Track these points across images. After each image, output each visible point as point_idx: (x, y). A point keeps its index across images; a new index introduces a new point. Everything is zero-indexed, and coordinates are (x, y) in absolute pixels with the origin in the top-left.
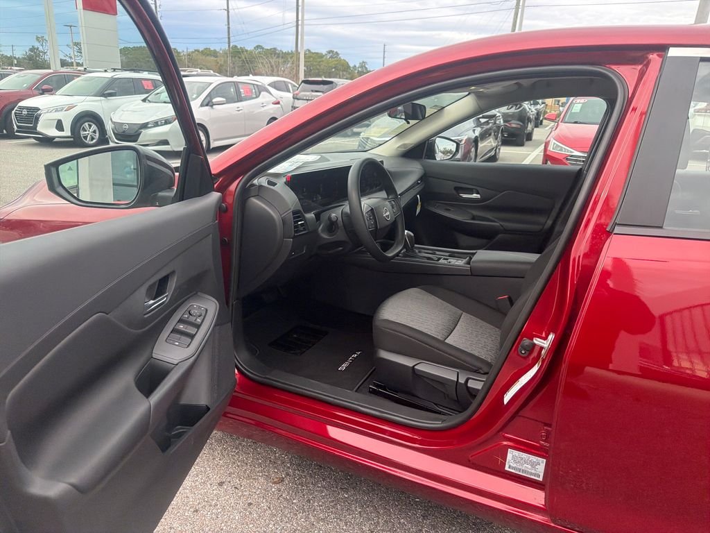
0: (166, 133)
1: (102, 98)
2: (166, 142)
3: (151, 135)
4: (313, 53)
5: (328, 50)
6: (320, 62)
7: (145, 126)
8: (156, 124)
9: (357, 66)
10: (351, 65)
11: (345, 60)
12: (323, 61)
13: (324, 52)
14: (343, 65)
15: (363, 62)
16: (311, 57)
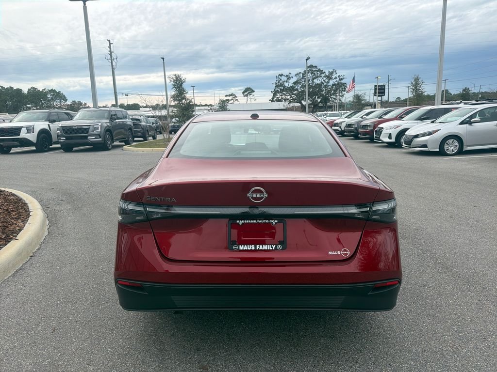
0: (427, 141)
1: (419, 121)
2: (425, 146)
3: (418, 141)
7: (417, 136)
8: (424, 135)
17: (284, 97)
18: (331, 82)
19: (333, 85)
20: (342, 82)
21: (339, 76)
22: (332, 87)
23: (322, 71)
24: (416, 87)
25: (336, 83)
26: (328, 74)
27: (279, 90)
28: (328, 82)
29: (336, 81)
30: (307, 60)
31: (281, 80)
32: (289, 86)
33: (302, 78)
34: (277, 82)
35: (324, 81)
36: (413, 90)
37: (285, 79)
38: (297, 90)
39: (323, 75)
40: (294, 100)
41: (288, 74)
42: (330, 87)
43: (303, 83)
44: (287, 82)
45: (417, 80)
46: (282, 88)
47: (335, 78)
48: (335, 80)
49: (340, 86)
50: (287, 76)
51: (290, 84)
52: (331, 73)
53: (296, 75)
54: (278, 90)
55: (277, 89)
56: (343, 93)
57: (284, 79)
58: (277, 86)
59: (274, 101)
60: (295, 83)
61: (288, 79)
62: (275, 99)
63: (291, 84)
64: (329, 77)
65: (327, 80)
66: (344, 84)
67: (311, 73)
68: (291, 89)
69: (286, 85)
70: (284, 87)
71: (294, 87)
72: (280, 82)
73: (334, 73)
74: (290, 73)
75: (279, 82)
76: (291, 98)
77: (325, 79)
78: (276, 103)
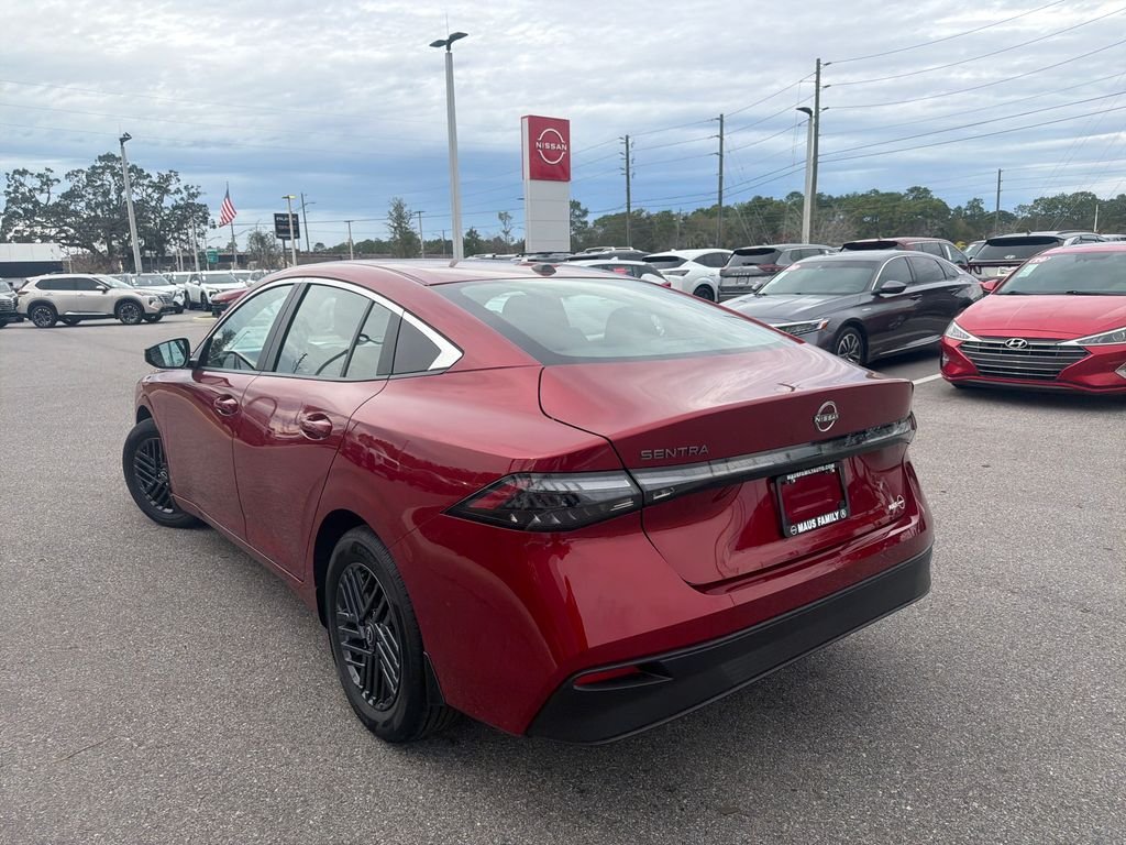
4: (883, 195)
5: (910, 187)
6: (894, 206)
9: (964, 207)
10: (952, 206)
11: (940, 201)
12: (898, 206)
13: (903, 191)
14: (935, 209)
15: (975, 200)
16: (879, 201)
17: (38, 230)
18: (168, 201)
19: (176, 207)
20: (196, 201)
21: (186, 188)
22: (172, 213)
23: (142, 171)
24: (399, 225)
25: (182, 203)
26: (156, 181)
27: (21, 212)
28: (160, 200)
29: (182, 199)
30: (122, 141)
31: (22, 184)
32: (51, 203)
33: (88, 185)
34: (11, 190)
35: (149, 196)
36: (395, 228)
37: (37, 183)
38: (76, 214)
39: (146, 182)
40: (71, 241)
41: (43, 171)
42: (167, 212)
43: (91, 197)
44: (42, 191)
45: (399, 207)
46: (30, 206)
47: (175, 192)
48: (178, 197)
49: (194, 212)
50: (39, 176)
51: (54, 195)
52: (167, 179)
53: (68, 176)
54: (15, 212)
55: (14, 208)
56: (204, 227)
57: (31, 182)
58: (12, 201)
59: (10, 241)
60: (66, 196)
61: (43, 183)
62: (11, 234)
63: (54, 199)
64: (162, 188)
65: (156, 196)
66: (202, 207)
67: (113, 175)
68: (57, 213)
69: (42, 198)
70: (37, 203)
71: (67, 206)
72: (22, 190)
73: (173, 181)
74: (48, 170)
75: (16, 191)
76: (63, 235)
77: (150, 190)
78: (14, 245)
